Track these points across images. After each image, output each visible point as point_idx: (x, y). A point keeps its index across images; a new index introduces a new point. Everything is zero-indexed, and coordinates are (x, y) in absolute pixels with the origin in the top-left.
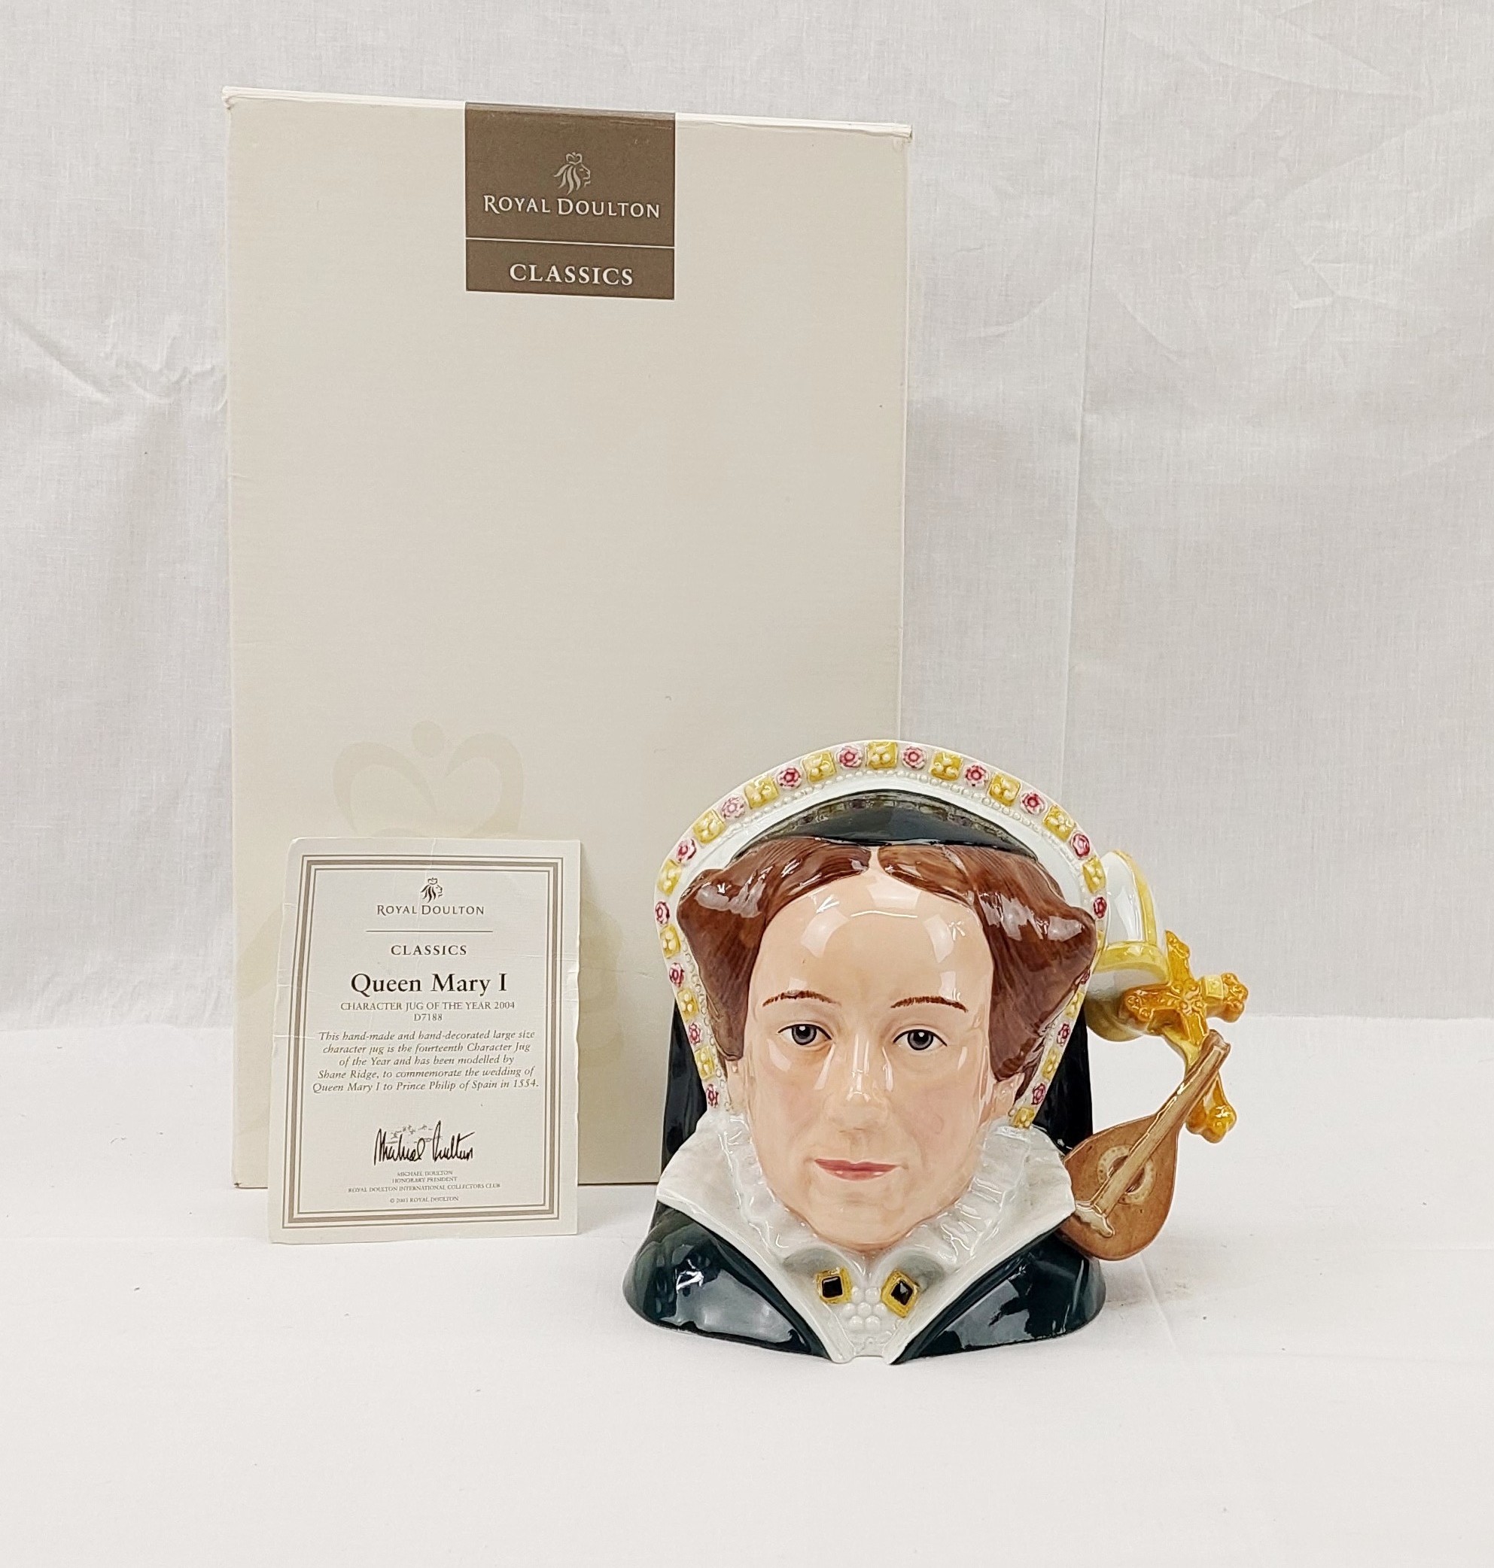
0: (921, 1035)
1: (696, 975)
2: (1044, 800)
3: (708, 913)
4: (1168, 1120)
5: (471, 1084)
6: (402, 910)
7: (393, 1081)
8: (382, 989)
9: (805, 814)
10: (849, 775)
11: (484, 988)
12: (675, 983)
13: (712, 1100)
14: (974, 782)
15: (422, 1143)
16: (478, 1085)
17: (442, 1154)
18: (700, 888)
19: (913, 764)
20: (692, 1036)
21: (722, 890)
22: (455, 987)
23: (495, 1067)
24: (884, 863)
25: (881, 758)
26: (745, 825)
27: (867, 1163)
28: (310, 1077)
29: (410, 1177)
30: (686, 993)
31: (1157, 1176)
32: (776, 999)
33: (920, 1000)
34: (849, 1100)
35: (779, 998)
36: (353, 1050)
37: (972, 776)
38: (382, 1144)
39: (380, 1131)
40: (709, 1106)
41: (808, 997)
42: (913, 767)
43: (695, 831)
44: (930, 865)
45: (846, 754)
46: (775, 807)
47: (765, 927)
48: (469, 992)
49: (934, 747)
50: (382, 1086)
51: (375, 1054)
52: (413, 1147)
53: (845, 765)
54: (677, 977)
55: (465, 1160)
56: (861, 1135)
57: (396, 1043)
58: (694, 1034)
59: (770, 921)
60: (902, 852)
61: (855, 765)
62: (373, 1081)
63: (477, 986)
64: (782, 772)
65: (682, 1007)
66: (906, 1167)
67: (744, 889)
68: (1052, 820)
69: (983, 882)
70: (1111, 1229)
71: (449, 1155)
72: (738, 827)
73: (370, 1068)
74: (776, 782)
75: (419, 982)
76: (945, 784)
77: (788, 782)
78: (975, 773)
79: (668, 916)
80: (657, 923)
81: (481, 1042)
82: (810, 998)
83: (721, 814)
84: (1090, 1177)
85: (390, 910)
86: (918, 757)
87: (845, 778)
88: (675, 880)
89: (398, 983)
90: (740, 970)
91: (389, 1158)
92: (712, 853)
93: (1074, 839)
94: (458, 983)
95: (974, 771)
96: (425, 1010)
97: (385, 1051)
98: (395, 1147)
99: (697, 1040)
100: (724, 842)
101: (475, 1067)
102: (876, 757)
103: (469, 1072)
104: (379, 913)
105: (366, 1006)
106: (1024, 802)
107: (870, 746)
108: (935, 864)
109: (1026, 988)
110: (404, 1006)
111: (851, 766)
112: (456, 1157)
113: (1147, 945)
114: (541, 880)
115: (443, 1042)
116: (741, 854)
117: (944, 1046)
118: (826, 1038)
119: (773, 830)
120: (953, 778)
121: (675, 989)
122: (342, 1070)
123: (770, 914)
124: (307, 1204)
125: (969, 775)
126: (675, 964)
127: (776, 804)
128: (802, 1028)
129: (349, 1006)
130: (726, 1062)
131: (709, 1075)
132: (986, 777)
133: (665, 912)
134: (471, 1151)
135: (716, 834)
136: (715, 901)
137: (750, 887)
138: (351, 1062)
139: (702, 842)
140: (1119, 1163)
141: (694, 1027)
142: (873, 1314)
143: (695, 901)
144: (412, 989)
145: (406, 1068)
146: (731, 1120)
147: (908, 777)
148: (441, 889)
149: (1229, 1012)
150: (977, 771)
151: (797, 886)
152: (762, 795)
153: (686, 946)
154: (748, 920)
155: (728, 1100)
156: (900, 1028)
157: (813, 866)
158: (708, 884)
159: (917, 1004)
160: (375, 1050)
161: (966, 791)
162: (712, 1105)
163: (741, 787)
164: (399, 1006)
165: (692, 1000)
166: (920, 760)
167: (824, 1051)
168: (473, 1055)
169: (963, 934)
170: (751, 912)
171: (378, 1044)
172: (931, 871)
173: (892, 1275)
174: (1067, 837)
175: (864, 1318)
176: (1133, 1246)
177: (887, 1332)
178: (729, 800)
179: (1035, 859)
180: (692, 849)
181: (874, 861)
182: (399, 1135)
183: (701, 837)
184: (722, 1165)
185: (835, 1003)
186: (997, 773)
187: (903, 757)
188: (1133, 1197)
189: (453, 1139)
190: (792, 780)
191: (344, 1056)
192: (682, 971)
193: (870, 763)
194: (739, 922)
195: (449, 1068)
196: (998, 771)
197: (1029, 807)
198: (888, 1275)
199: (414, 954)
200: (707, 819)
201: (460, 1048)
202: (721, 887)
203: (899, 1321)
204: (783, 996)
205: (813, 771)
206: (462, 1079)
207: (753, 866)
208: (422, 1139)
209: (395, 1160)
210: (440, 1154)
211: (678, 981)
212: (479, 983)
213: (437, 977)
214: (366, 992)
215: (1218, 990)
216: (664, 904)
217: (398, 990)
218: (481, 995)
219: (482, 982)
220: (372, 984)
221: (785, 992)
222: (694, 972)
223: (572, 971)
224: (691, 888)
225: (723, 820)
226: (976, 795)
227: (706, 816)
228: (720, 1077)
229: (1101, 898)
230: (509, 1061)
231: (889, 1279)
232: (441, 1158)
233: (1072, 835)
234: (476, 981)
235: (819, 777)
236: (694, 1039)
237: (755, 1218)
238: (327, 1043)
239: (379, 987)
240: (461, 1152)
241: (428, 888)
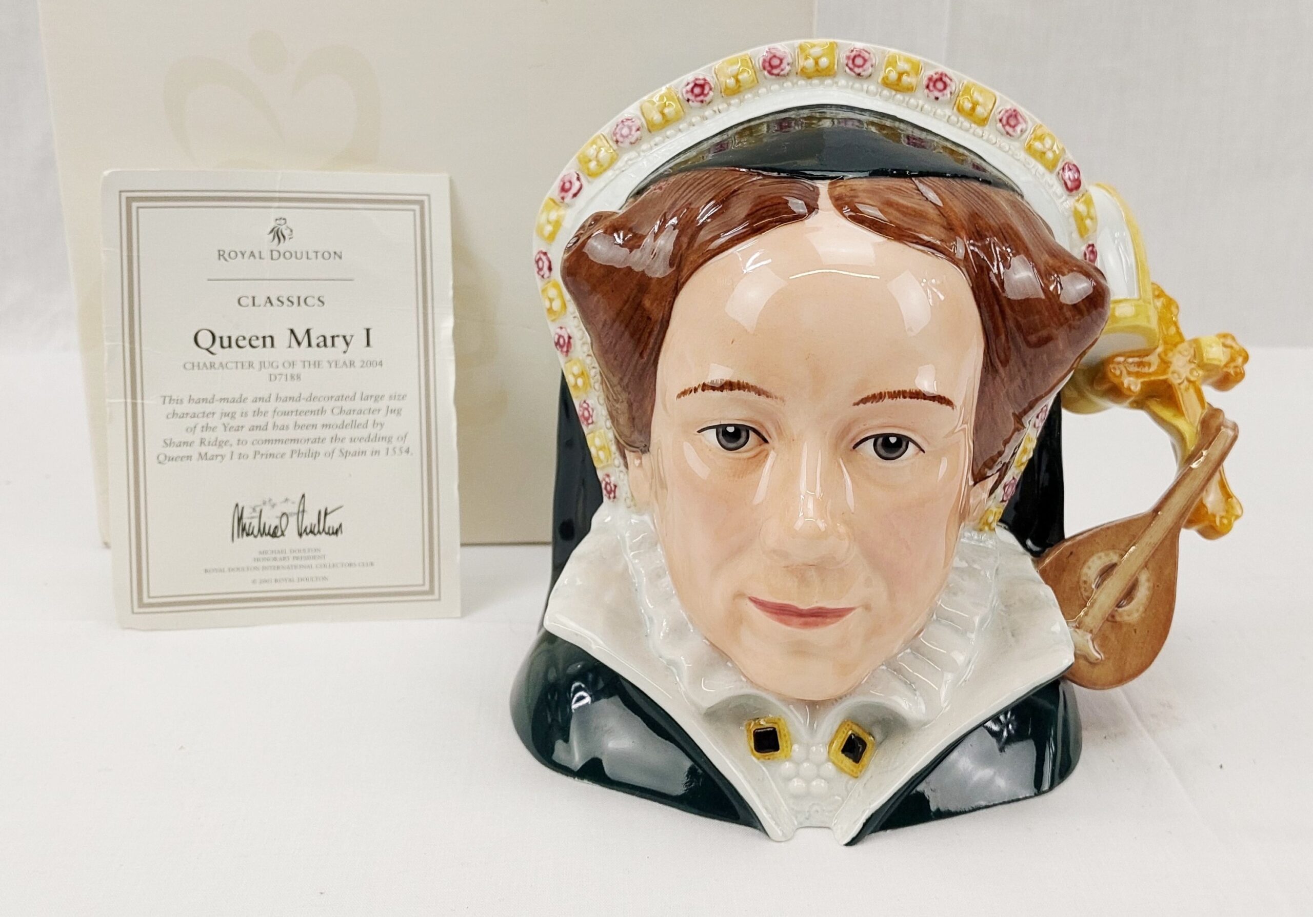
0: (893, 440)
1: (588, 344)
2: (1027, 117)
3: (602, 271)
4: (1168, 517)
5: (337, 452)
6: (246, 255)
7: (249, 449)
8: (230, 346)
9: (717, 140)
10: (775, 87)
11: (347, 344)
12: (562, 351)
13: (609, 493)
14: (937, 94)
15: (284, 519)
16: (345, 454)
17: (308, 530)
18: (589, 237)
19: (857, 70)
20: (583, 415)
21: (620, 241)
22: (314, 342)
23: (363, 433)
24: (839, 203)
25: (817, 63)
26: (642, 154)
27: (820, 608)
28: (153, 447)
29: (274, 556)
30: (575, 364)
31: (1154, 590)
32: (696, 390)
33: (894, 395)
34: (798, 529)
35: (700, 390)
36: (200, 415)
37: (934, 86)
38: (240, 519)
39: (237, 505)
40: (605, 499)
41: (739, 389)
42: (859, 75)
43: (580, 161)
44: (903, 206)
45: (771, 59)
46: (680, 130)
47: (676, 291)
48: (330, 349)
49: (884, 48)
50: (236, 456)
51: (226, 420)
52: (275, 523)
53: (770, 73)
54: (564, 345)
55: (333, 537)
56: (812, 573)
57: (250, 407)
58: (586, 414)
59: (684, 283)
60: (862, 187)
61: (782, 73)
62: (225, 450)
63: (339, 342)
64: (688, 84)
65: (570, 380)
66: (867, 607)
67: (648, 240)
68: (1038, 145)
69: (974, 230)
70: (1099, 654)
71: (316, 531)
72: (633, 156)
73: (221, 435)
74: (681, 96)
75: (272, 338)
76: (899, 96)
77: (697, 96)
78: (938, 82)
79: (550, 269)
80: (538, 277)
81: (347, 405)
82: (742, 391)
83: (612, 139)
84: (1071, 589)
85: (233, 255)
86: (865, 61)
87: (769, 91)
88: (557, 224)
89: (248, 339)
90: (645, 348)
91: (248, 535)
92: (602, 190)
93: (1063, 169)
94: (318, 338)
95: (937, 80)
96: (281, 370)
97: (238, 415)
98: (255, 523)
99: (590, 421)
100: (617, 176)
101: (341, 433)
102: (811, 62)
103: (335, 439)
104: (219, 259)
105: (212, 366)
106: (1001, 120)
107: (801, 48)
108: (909, 205)
109: (1023, 370)
110: (256, 365)
111: (778, 75)
112: (324, 534)
113: (1141, 302)
114: (405, 219)
115: (303, 406)
116: (639, 192)
117: (922, 452)
118: (762, 441)
119: (678, 161)
120: (909, 89)
121: (561, 358)
122: (189, 437)
123: (685, 272)
124: (158, 587)
125: (931, 85)
126: (561, 328)
127: (681, 127)
128: (731, 430)
129: (193, 366)
130: (627, 452)
131: (605, 463)
132: (952, 87)
133: (546, 264)
134: (340, 526)
135: (606, 165)
136: (611, 254)
137: (656, 236)
138: (199, 428)
139: (589, 175)
140: (1107, 572)
141: (585, 405)
142: (819, 776)
143: (584, 253)
144: (264, 346)
145: (263, 435)
146: (633, 521)
147: (852, 87)
148: (291, 231)
149: (1225, 381)
150: (941, 79)
151: (718, 237)
152: (663, 114)
153: (572, 307)
154: (654, 281)
155: (629, 495)
156: (867, 430)
157: (740, 209)
158: (601, 231)
159: (890, 400)
160: (226, 415)
161: (926, 106)
162: (609, 498)
163: (637, 104)
164: (251, 365)
165: (583, 373)
166: (868, 65)
167: (759, 459)
168: (338, 420)
169: (942, 297)
170: (659, 270)
171: (228, 407)
172: (905, 214)
173: (841, 726)
174: (1055, 166)
175: (808, 781)
176: (1126, 675)
177: (837, 797)
178: (622, 122)
179: (1022, 196)
180: (576, 185)
181: (824, 201)
182: (258, 510)
183: (588, 169)
184: (625, 577)
185: (776, 398)
186: (965, 82)
187: (846, 62)
188: (1125, 613)
189: (320, 513)
190: (702, 93)
191: (189, 422)
192: (570, 338)
193: (801, 70)
194: (642, 282)
195: (312, 434)
196: (967, 79)
197: (1008, 128)
198: (836, 728)
199: (265, 306)
200: (594, 146)
201: (322, 411)
202: (619, 237)
203: (851, 782)
204: (705, 387)
205: (728, 81)
206: (327, 447)
207: (658, 208)
208: (284, 514)
209: (256, 537)
210: (305, 530)
211: (565, 349)
212: (341, 339)
213: (292, 331)
214: (212, 349)
215: (1216, 354)
216: (545, 254)
217: (248, 346)
218: (345, 352)
219: (344, 337)
220: (218, 341)
221: (708, 381)
222: (584, 339)
223: (445, 325)
224: (578, 236)
225: (615, 146)
226: (939, 111)
227: (594, 142)
228: (619, 467)
229: (1093, 245)
230: (379, 426)
231: (837, 732)
232: (307, 534)
233: (1060, 166)
234: (338, 336)
235: (736, 90)
236: (587, 419)
237: (668, 653)
238: (169, 408)
239: (226, 343)
240: (329, 528)
241: (276, 229)
